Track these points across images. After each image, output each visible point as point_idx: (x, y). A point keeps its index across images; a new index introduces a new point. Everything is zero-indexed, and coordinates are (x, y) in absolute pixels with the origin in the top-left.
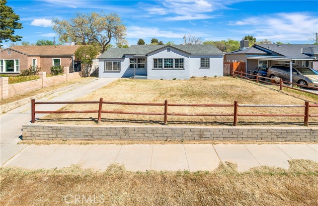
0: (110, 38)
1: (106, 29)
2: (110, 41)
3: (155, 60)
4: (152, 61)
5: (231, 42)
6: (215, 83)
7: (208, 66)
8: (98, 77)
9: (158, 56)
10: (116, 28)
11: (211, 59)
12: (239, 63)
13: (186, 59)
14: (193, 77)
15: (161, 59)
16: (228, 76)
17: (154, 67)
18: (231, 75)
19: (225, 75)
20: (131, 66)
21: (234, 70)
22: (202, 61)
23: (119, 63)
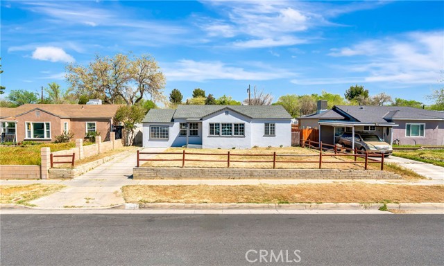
0: (142, 93)
1: (136, 79)
2: (141, 97)
3: (211, 125)
4: (208, 126)
7: (273, 134)
8: (142, 146)
9: (214, 120)
11: (277, 125)
12: (311, 130)
13: (247, 124)
14: (255, 147)
15: (219, 124)
16: (297, 146)
17: (211, 134)
18: (301, 145)
19: (293, 145)
20: (183, 133)
21: (305, 138)
22: (266, 128)
23: (167, 129)
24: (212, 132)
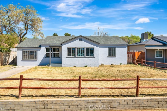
0: (27, 30)
1: (22, 21)
2: (26, 33)
3: (69, 49)
4: (66, 50)
5: (133, 37)
6: (120, 69)
7: (114, 55)
8: (16, 65)
9: (71, 45)
10: (32, 21)
11: (117, 49)
12: (140, 53)
13: (96, 48)
14: (102, 65)
15: (74, 48)
16: (131, 64)
17: (68, 55)
18: (133, 63)
19: (129, 63)
20: (47, 55)
21: (136, 58)
22: (109, 51)
23: (36, 52)
24: (69, 55)
